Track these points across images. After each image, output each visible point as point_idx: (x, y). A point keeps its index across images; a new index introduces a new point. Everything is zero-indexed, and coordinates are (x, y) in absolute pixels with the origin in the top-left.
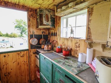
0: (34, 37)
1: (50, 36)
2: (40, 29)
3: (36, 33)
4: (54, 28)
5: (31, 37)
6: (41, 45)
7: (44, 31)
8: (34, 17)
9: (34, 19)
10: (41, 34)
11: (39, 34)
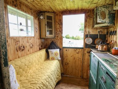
0: (89, 37)
1: (109, 36)
2: (97, 29)
3: (92, 33)
4: (113, 26)
5: (86, 36)
6: (95, 45)
7: (102, 30)
8: (91, 17)
9: (91, 19)
10: (97, 33)
11: (95, 34)
